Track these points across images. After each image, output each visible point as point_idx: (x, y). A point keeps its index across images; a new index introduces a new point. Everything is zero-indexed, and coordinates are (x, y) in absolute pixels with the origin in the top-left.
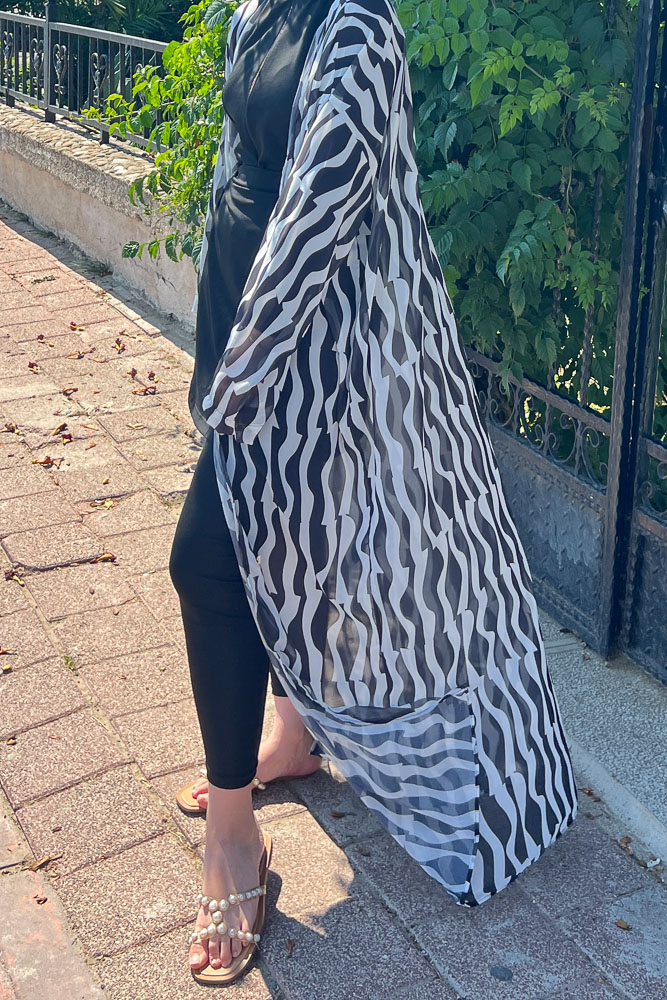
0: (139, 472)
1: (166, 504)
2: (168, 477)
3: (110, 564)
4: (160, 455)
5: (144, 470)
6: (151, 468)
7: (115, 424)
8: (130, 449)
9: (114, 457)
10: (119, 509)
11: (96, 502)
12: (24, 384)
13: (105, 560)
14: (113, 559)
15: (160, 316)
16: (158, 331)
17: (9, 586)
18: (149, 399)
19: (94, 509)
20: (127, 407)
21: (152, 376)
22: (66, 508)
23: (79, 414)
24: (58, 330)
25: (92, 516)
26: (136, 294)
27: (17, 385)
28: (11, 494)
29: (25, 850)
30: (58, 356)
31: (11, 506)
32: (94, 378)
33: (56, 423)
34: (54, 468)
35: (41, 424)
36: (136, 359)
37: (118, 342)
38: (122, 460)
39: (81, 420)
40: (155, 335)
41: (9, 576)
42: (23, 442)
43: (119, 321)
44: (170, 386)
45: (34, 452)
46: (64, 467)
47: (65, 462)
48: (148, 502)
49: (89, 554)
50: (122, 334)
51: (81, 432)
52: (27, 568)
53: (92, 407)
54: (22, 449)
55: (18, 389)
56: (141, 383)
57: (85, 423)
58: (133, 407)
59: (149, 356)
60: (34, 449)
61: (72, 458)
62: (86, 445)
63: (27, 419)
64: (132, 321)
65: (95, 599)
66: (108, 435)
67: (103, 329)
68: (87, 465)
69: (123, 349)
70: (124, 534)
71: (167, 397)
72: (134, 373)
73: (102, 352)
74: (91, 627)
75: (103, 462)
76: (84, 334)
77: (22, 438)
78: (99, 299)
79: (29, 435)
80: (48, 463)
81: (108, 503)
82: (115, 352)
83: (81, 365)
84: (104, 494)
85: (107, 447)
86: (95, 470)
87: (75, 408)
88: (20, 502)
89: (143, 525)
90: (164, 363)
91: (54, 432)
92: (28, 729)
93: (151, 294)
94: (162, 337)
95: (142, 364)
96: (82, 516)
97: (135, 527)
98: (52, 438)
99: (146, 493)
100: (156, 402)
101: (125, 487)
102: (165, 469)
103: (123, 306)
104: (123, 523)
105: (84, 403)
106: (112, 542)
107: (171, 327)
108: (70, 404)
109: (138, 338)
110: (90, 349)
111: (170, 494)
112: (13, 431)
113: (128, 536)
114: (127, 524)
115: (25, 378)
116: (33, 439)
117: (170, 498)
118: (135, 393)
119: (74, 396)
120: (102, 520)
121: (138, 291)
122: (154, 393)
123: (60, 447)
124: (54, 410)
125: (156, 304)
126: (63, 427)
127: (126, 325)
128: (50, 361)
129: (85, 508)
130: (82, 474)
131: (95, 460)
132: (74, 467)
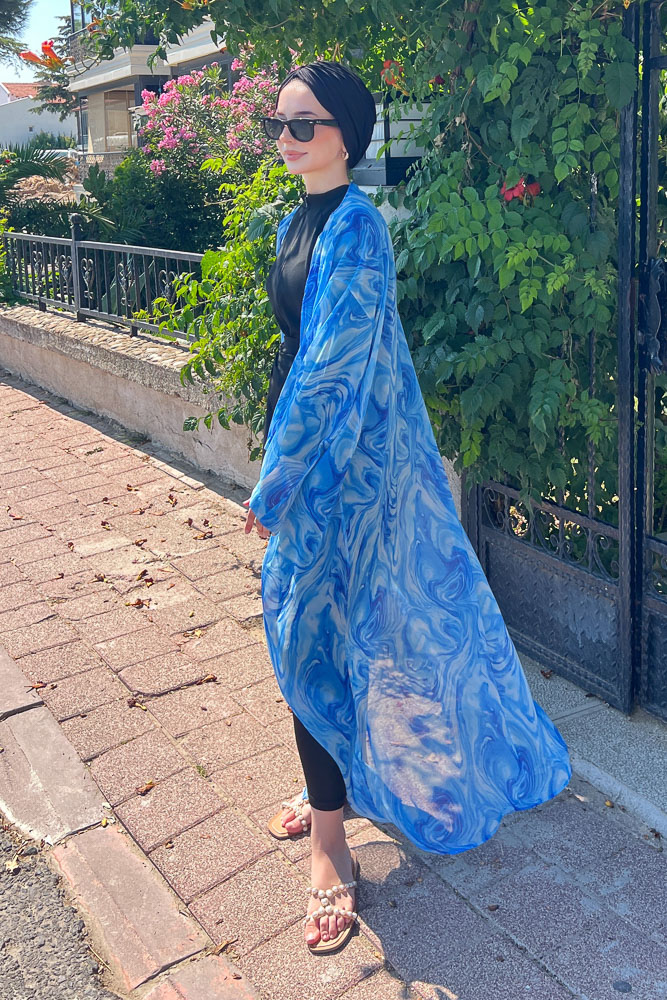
0: (216, 603)
1: (245, 628)
2: (241, 605)
3: (211, 684)
4: (230, 588)
5: (220, 601)
6: (226, 600)
7: (186, 566)
8: (204, 585)
9: (192, 593)
10: (208, 637)
11: (188, 633)
12: (101, 540)
13: (208, 681)
14: (214, 680)
15: (199, 473)
16: (202, 484)
17: (134, 712)
18: (209, 543)
19: (187, 639)
20: (192, 551)
21: (206, 522)
22: (164, 640)
23: (154, 561)
24: (117, 492)
25: (188, 645)
26: (176, 457)
27: (95, 541)
28: (115, 634)
29: (204, 938)
30: (123, 514)
31: (119, 643)
32: (159, 530)
33: (137, 570)
34: (145, 608)
35: (126, 572)
36: (188, 510)
37: (171, 497)
38: (200, 596)
39: (157, 565)
40: (200, 489)
41: (132, 704)
42: (113, 589)
43: (167, 480)
44: (224, 530)
45: (125, 596)
46: (153, 607)
47: (153, 602)
48: (230, 628)
49: (195, 677)
50: (171, 490)
51: (160, 576)
52: (145, 695)
53: (163, 554)
54: (114, 594)
55: (97, 545)
56: (198, 529)
57: (160, 567)
58: (197, 550)
59: (198, 506)
60: (124, 594)
61: (158, 598)
62: (167, 586)
63: (111, 569)
64: (178, 478)
65: (208, 714)
66: (182, 575)
67: (155, 488)
68: (171, 603)
69: (176, 503)
70: (218, 657)
71: (222, 539)
72: (190, 522)
73: (158, 506)
74: (212, 739)
75: (184, 599)
76: (139, 494)
77: (111, 585)
78: (145, 463)
79: (116, 582)
80: (139, 604)
81: (198, 632)
82: (169, 505)
83: (144, 519)
84: (193, 625)
85: (185, 585)
86: (180, 606)
87: (149, 556)
88: (125, 640)
89: (232, 647)
90: (212, 511)
91: (137, 577)
92: (181, 833)
93: (190, 456)
94: (206, 489)
95: (195, 513)
96: (180, 645)
97: (226, 650)
98: (137, 583)
99: (227, 621)
100: (215, 544)
101: (208, 618)
102: (236, 599)
103: (168, 468)
104: (214, 648)
105: (155, 551)
106: (209, 664)
107: (211, 481)
108: (144, 553)
109: (186, 493)
110: (148, 505)
111: (247, 619)
112: (102, 580)
113: (221, 659)
114: (218, 648)
115: (102, 535)
116: (120, 584)
117: (247, 623)
118: (196, 538)
119: (145, 545)
120: (196, 646)
121: (176, 453)
122: (211, 537)
123: (145, 589)
124: (132, 559)
125: (195, 463)
126: (144, 573)
127: (173, 483)
128: (117, 519)
129: (180, 639)
130: (169, 610)
131: (177, 598)
132: (161, 606)
